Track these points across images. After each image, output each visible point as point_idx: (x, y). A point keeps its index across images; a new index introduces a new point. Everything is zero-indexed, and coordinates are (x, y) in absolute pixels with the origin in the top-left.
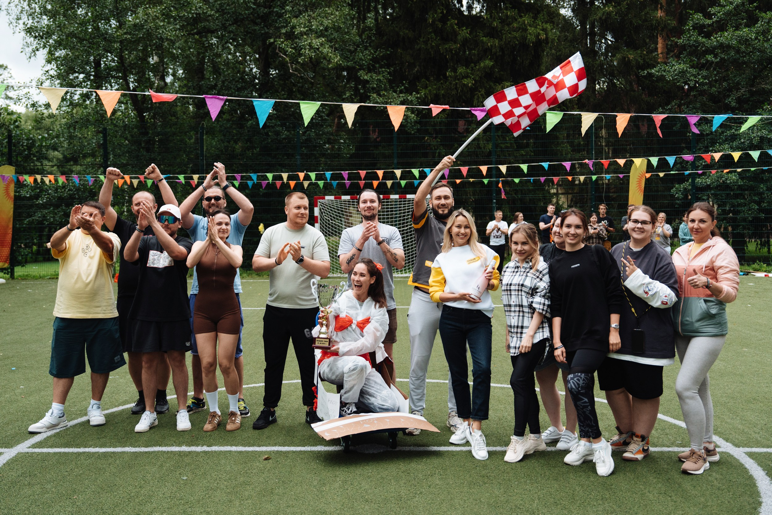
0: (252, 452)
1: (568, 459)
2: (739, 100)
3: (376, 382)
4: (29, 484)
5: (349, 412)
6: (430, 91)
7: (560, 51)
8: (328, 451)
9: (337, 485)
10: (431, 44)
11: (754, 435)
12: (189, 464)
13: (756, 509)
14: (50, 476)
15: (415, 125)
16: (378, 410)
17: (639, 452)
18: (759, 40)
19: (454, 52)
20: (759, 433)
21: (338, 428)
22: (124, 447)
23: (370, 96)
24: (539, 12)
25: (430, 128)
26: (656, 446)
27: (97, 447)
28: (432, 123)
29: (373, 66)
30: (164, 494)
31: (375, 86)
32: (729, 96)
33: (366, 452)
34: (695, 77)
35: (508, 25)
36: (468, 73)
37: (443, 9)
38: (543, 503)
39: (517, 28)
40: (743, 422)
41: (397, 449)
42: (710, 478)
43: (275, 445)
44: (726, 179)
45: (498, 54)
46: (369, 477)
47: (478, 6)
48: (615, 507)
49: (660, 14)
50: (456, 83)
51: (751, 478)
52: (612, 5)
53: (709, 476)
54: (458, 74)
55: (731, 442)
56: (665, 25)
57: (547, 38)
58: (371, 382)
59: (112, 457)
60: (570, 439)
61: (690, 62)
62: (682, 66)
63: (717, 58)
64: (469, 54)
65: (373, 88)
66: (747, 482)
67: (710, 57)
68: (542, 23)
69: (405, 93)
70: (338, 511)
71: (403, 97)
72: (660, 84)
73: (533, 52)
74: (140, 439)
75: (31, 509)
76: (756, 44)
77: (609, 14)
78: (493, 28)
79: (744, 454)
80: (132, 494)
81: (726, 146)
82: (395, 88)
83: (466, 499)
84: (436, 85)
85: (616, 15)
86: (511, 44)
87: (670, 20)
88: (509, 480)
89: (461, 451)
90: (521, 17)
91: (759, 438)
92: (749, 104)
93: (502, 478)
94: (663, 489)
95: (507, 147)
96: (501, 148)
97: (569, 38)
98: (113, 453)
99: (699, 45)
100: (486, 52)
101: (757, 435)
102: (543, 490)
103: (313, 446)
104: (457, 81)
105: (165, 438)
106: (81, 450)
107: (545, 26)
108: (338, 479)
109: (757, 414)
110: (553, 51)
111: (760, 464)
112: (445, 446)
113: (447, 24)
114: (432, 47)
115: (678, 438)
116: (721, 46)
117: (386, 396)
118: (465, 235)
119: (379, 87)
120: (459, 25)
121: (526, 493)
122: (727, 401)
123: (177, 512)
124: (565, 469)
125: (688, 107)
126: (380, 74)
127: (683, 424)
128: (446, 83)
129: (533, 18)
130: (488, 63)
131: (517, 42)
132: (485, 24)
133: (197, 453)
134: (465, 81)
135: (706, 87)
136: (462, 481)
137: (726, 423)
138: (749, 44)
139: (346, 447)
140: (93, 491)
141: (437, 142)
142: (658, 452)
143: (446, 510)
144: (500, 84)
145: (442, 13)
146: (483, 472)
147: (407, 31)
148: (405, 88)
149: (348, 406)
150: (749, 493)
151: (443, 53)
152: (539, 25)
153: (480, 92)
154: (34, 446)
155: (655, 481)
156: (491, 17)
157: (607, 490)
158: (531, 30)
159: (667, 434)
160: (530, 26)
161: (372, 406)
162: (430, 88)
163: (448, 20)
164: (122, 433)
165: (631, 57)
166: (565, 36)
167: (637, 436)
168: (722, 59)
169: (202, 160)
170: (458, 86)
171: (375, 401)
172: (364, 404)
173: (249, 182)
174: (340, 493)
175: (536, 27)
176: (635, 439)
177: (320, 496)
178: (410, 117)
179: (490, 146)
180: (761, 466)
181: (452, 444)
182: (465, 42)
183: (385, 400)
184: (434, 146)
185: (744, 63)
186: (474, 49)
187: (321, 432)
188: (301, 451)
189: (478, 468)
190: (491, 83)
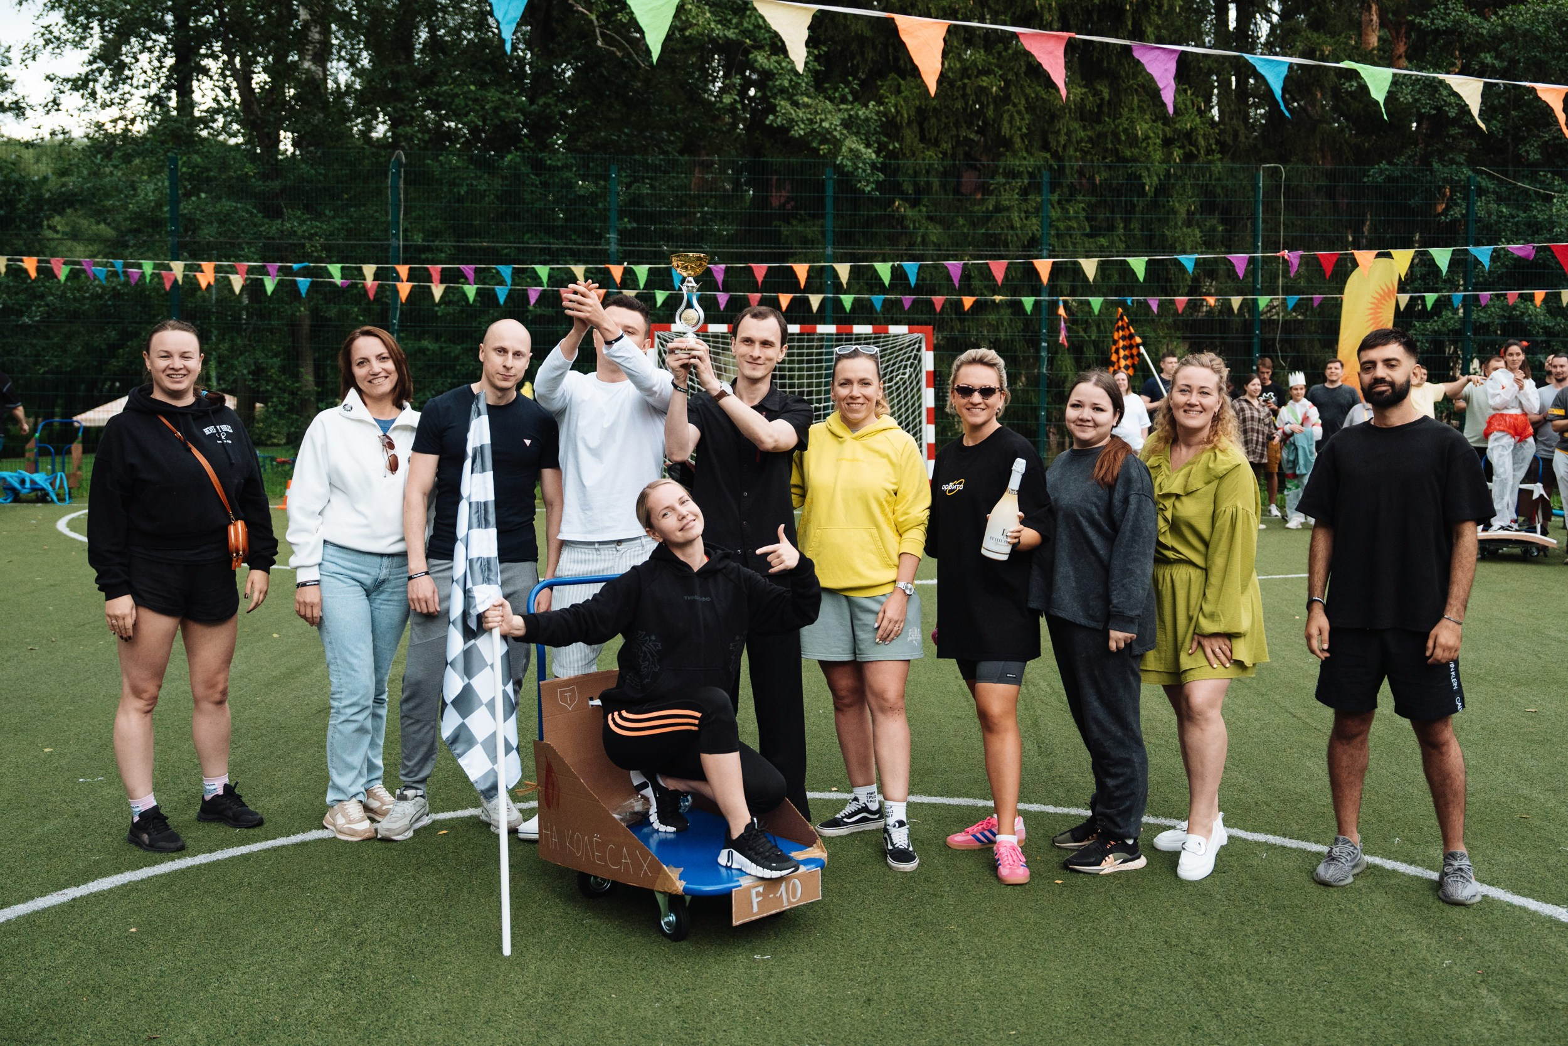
2: (1547, 149)
6: (905, 100)
7: (1177, 31)
15: (873, 174)
23: (775, 106)
25: (906, 183)
28: (911, 172)
31: (786, 83)
32: (1524, 139)
36: (990, 63)
44: (1523, 314)
50: (965, 85)
54: (967, 65)
65: (783, 91)
69: (852, 103)
71: (846, 110)
82: (829, 93)
95: (1069, 229)
96: (1058, 229)
99: (1465, 31)
104: (966, 81)
110: (1163, 32)
119: (796, 87)
134: (985, 81)
141: (921, 212)
148: (853, 90)
153: (1014, 106)
162: (906, 93)
168: (1512, 60)
169: (396, 236)
170: (968, 91)
173: (497, 288)
184: (914, 222)
190: (1038, 88)
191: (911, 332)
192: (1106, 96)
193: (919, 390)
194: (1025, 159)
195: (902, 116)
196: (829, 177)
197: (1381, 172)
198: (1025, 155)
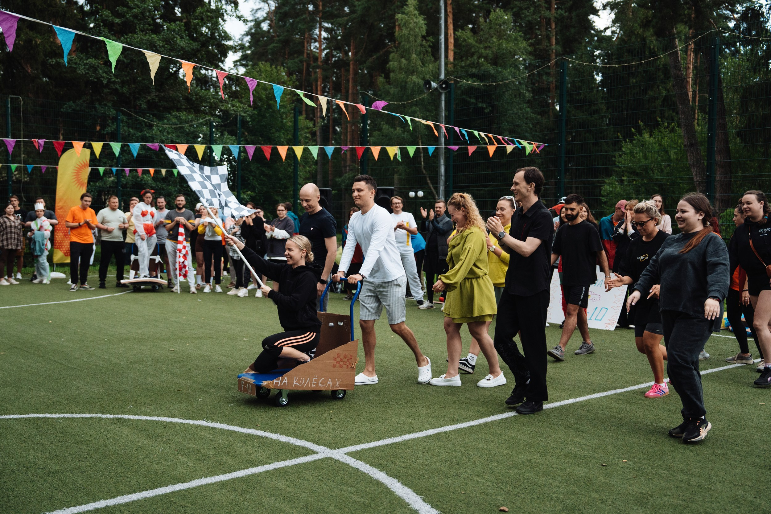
197: (70, 107)
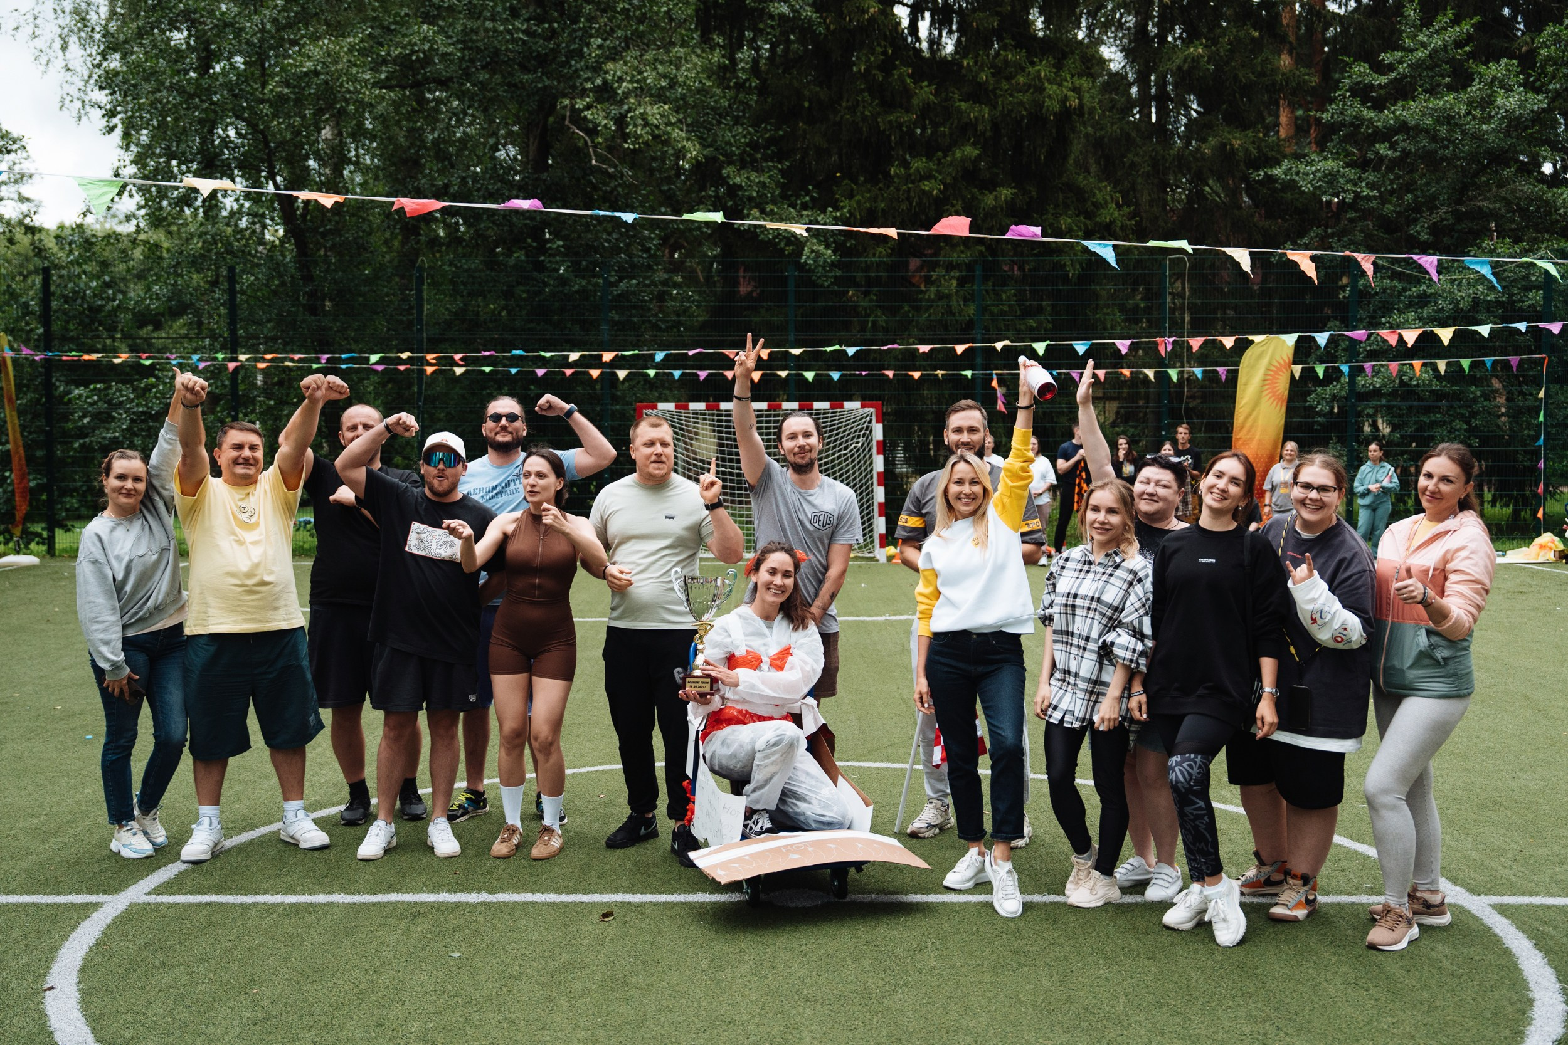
0: (576, 904)
1: (1171, 917)
2: (1434, 229)
3: (808, 774)
4: (163, 964)
5: (757, 829)
6: (858, 202)
7: (1102, 129)
8: (719, 903)
9: (745, 969)
10: (863, 113)
11: (1502, 871)
12: (457, 929)
13: (1524, 1014)
14: (200, 949)
15: (832, 271)
16: (814, 825)
17: (1297, 906)
18: (1474, 118)
19: (905, 129)
20: (1511, 868)
21: (739, 860)
22: (330, 893)
23: (748, 214)
24: (1064, 56)
25: (859, 276)
26: (1328, 894)
27: (278, 893)
28: (863, 265)
29: (750, 155)
30: (422, 985)
31: (754, 194)
32: (1416, 220)
33: (792, 905)
34: (1355, 185)
35: (1008, 79)
36: (931, 170)
37: (885, 47)
38: (1136, 1003)
39: (1024, 84)
40: (1481, 847)
41: (848, 900)
42: (1433, 954)
43: (616, 890)
44: (1411, 379)
45: (988, 134)
46: (804, 954)
47: (949, 41)
48: (1267, 1010)
49: (1285, 61)
50: (909, 189)
51: (1507, 953)
52: (1201, 44)
53: (1432, 949)
54: (912, 171)
55: (1462, 886)
56: (1299, 83)
57: (1081, 105)
58: (799, 773)
59: (310, 913)
60: (1170, 880)
61: (1345, 156)
62: (1330, 164)
63: (1395, 150)
64: (932, 133)
65: (750, 198)
66: (1501, 962)
67: (1383, 149)
68: (1073, 76)
69: (812, 209)
70: (757, 1020)
71: (807, 213)
72: (1288, 196)
73: (1054, 131)
74: (357, 878)
75: (176, 1012)
76: (1468, 123)
77: (1196, 60)
78: (980, 85)
79: (1490, 909)
80: (363, 986)
81: (1412, 315)
82: (793, 199)
83: (990, 995)
84: (869, 191)
85: (1208, 62)
86: (1013, 115)
87: (1308, 75)
88: (1065, 959)
89: (968, 903)
90: (1032, 63)
91: (1512, 877)
92: (1452, 237)
93: (1052, 955)
94: (1352, 975)
95: (1003, 313)
96: (992, 314)
97: (1118, 105)
98: (311, 904)
99: (1362, 124)
100: (966, 130)
101: (1507, 872)
102: (1131, 977)
103: (689, 892)
104: (910, 186)
105: (404, 877)
106: (249, 899)
107: (1078, 82)
108: (746, 957)
109: (1503, 831)
110: (1089, 129)
111: (1521, 926)
112: (936, 893)
113: (893, 75)
114: (864, 118)
115: (1365, 878)
116: (1403, 127)
117: (828, 799)
118: (973, 497)
119: (760, 197)
120: (917, 77)
121: (1101, 984)
122: (1444, 806)
123: (454, 1020)
124: (1165, 938)
125: (1339, 240)
126: (763, 171)
127: (1372, 852)
128: (888, 187)
129: (1054, 66)
130: (970, 151)
131: (1024, 113)
132: (964, 76)
133: (472, 907)
134: (926, 186)
135: (1374, 204)
136: (979, 962)
137: (1449, 847)
138: (1456, 124)
139: (754, 896)
140: (287, 980)
141: (871, 301)
142: (1332, 905)
143: (957, 1016)
144: (991, 193)
145: (885, 53)
146: (1016, 944)
147: (818, 89)
148: (813, 199)
149: (755, 817)
150: (1507, 982)
151: (884, 130)
152: (1066, 80)
153: (953, 206)
154: (158, 890)
155: (1334, 959)
156: (976, 63)
157: (1248, 977)
158: (1051, 89)
159: (1343, 871)
160: (1049, 81)
161: (802, 818)
162: (858, 197)
163: (895, 67)
164: (321, 865)
165: (1237, 143)
166: (1112, 100)
167: (1295, 877)
168: (1403, 150)
169: (420, 331)
170: (912, 194)
171: (807, 809)
172: (785, 814)
174: (753, 985)
175: (1060, 85)
176: (1291, 881)
177: (717, 990)
178: (823, 254)
179: (971, 310)
180: (1523, 931)
181: (949, 889)
182: (926, 111)
183: (827, 806)
184: (866, 310)
185: (1444, 158)
186: (943, 124)
187: (709, 867)
188: (666, 903)
189: (1004, 936)
190: (975, 190)
191: (863, 406)
192: (1034, 194)
193: (871, 456)
194: (962, 252)
195: (855, 217)
196: (791, 273)
198: (962, 248)
